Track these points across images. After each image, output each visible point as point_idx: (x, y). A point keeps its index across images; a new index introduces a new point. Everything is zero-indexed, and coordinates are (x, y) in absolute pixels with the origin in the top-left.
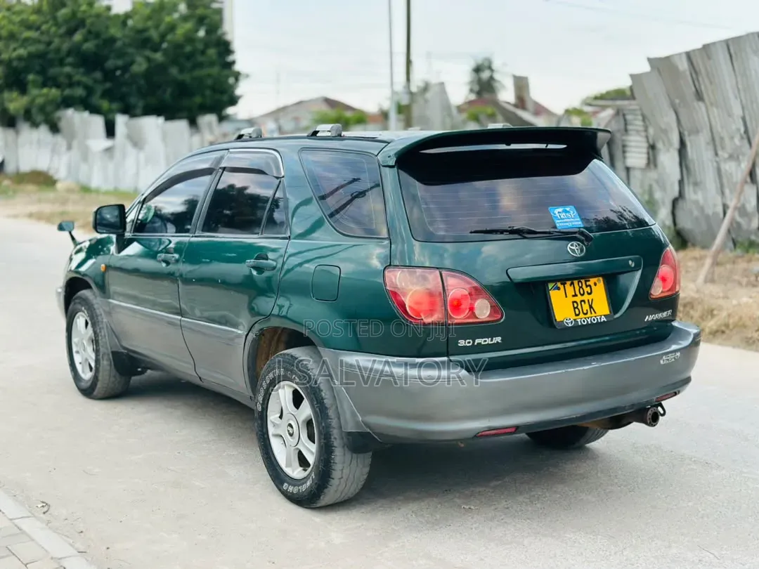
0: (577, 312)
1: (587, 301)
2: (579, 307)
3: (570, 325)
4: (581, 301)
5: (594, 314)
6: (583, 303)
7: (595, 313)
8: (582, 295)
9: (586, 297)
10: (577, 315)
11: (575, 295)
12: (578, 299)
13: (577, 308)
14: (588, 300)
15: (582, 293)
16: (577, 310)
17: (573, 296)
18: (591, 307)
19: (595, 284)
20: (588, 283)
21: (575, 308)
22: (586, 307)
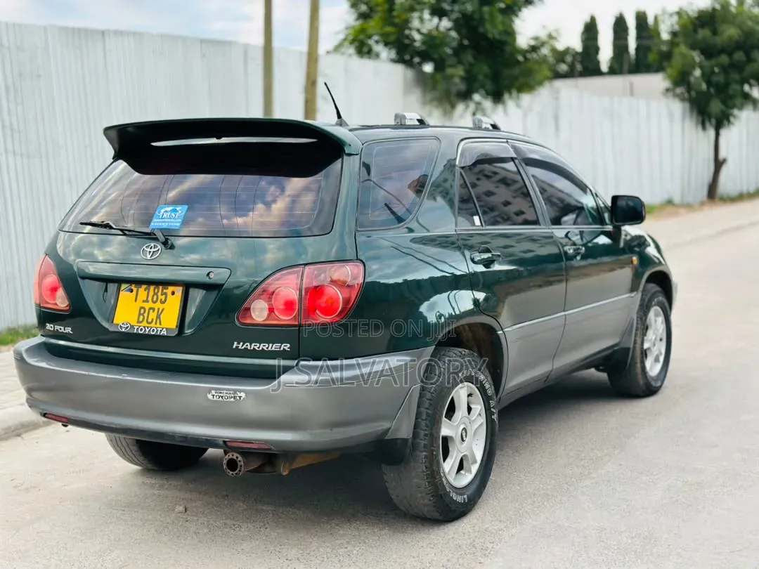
0: (141, 320)
1: (156, 311)
2: (146, 315)
3: (123, 330)
4: (150, 309)
5: (158, 325)
6: (151, 311)
7: (160, 324)
8: (154, 302)
9: (158, 305)
10: (138, 322)
11: (147, 301)
12: (147, 306)
13: (143, 315)
14: (159, 309)
15: (155, 299)
16: (141, 317)
17: (144, 301)
18: (158, 317)
19: (173, 293)
20: (165, 291)
21: (140, 314)
22: (153, 315)
